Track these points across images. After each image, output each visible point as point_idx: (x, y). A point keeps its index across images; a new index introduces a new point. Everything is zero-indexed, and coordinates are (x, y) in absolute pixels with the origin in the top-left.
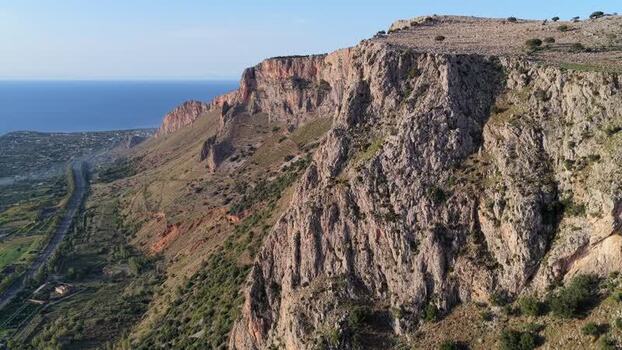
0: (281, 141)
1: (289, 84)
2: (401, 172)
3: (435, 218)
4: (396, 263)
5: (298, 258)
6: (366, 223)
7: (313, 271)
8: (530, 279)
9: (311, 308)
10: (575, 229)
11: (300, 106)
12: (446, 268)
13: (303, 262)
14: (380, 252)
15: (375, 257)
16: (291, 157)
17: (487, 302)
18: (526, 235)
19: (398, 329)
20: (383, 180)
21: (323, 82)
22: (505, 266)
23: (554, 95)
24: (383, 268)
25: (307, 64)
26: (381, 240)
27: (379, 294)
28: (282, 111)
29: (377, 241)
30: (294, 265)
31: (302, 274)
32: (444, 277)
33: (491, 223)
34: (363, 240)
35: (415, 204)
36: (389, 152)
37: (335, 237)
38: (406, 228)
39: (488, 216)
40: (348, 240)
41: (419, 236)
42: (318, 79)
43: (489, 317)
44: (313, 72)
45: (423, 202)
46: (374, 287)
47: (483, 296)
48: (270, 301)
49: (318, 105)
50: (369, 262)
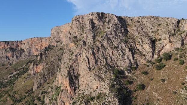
0: (6, 69)
1: (8, 50)
2: (113, 37)
3: (127, 46)
4: (120, 59)
5: (89, 63)
6: (108, 50)
7: (95, 65)
8: (153, 57)
9: (100, 73)
10: (161, 43)
11: (13, 57)
12: (133, 58)
13: (90, 63)
14: (114, 57)
15: (112, 59)
16: (13, 73)
17: (145, 63)
18: (151, 46)
19: (127, 74)
20: (110, 39)
21: (21, 49)
22: (147, 55)
23: (140, 21)
24: (116, 61)
25: (15, 44)
26: (114, 54)
27: (117, 67)
28: (5, 59)
29: (112, 54)
30: (88, 65)
31: (91, 67)
32: (134, 59)
33: (140, 46)
34: (108, 54)
35: (120, 44)
36: (109, 33)
37: (100, 55)
38: (120, 50)
39: (139, 45)
40: (103, 55)
41: (124, 51)
42: (19, 48)
43: (148, 66)
44: (17, 46)
45: (123, 43)
46: (114, 66)
47: (144, 62)
48: (75, 81)
49: (20, 56)
50: (111, 60)
